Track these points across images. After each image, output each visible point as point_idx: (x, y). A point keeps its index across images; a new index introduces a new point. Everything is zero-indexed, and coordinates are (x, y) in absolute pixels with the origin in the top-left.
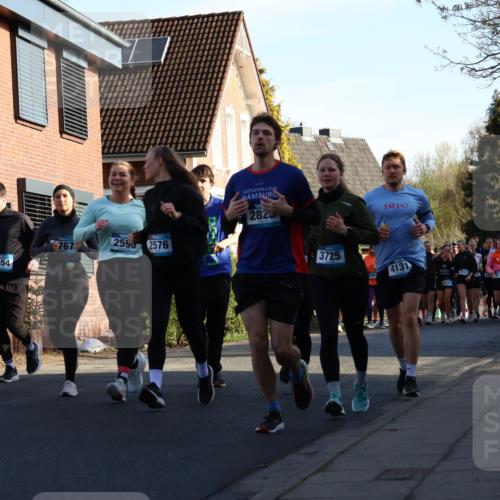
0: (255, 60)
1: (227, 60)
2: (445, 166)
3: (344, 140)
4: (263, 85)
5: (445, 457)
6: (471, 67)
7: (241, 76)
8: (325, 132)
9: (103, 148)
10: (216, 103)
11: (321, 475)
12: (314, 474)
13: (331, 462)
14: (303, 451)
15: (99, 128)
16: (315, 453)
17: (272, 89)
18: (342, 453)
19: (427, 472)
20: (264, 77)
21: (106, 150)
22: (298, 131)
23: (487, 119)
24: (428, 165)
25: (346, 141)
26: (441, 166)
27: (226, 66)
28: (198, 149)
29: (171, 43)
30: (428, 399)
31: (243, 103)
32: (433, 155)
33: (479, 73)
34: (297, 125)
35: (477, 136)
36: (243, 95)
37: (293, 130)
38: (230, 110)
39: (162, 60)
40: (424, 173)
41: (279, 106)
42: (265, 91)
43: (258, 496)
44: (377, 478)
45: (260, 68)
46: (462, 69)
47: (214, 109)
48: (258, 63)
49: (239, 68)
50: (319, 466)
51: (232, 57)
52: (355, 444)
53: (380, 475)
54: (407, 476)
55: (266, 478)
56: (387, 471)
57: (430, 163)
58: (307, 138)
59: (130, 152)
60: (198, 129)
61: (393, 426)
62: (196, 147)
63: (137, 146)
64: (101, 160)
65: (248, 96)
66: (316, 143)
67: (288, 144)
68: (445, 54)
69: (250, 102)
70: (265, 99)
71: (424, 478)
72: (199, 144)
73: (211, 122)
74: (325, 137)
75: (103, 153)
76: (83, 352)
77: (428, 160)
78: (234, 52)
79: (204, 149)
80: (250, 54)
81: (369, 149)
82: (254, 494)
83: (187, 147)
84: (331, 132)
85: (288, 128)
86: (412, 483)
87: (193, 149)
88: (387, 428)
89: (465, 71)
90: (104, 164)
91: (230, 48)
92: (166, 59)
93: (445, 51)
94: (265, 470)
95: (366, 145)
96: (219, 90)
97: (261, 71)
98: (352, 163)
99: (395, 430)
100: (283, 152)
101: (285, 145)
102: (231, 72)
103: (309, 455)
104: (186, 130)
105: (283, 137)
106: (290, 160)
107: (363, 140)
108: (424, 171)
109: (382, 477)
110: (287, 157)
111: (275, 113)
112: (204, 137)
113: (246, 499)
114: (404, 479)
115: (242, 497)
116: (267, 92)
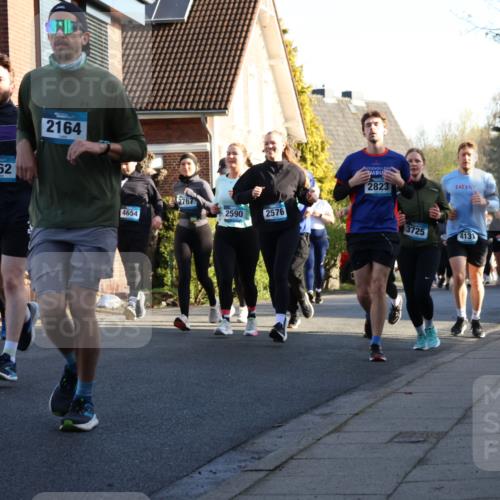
0: (278, 20)
1: (251, 20)
3: (366, 103)
4: (286, 46)
5: (459, 421)
6: (496, 32)
7: (264, 36)
8: (347, 94)
10: (239, 62)
11: (334, 436)
12: (328, 434)
13: (346, 423)
14: (317, 412)
16: (331, 413)
17: (295, 49)
18: (357, 414)
19: (441, 436)
20: (286, 36)
22: (321, 92)
24: (450, 130)
25: (369, 104)
26: (463, 132)
27: (249, 25)
28: (220, 108)
30: (444, 363)
31: (265, 63)
34: (320, 87)
36: (266, 55)
37: (315, 92)
38: (252, 70)
39: (186, 18)
41: (302, 67)
42: (288, 49)
43: (272, 454)
44: (391, 441)
45: (283, 28)
46: (487, 34)
47: (237, 68)
48: (281, 23)
49: (263, 27)
50: (333, 427)
51: (256, 16)
52: (370, 406)
53: (395, 437)
54: (421, 439)
55: (281, 437)
56: (401, 433)
57: (452, 127)
58: (329, 100)
59: (152, 109)
60: (219, 88)
61: (408, 390)
62: (217, 106)
63: (159, 103)
65: (270, 56)
66: (338, 104)
67: (310, 105)
68: (470, 19)
69: (272, 62)
70: (289, 60)
71: (438, 442)
72: (221, 102)
73: (233, 81)
74: (347, 99)
76: (100, 307)
77: (450, 125)
78: (257, 11)
79: (226, 108)
80: (274, 14)
81: (391, 113)
82: (268, 452)
83: (209, 105)
84: (353, 95)
85: (311, 90)
86: (426, 446)
87: (214, 108)
88: (402, 390)
89: (490, 35)
91: (254, 8)
92: (189, 17)
93: (470, 16)
94: (280, 429)
95: (388, 108)
96: (242, 50)
97: (285, 32)
99: (410, 393)
100: (304, 113)
101: (307, 106)
102: (255, 31)
103: (325, 415)
104: (208, 88)
105: (305, 98)
106: (311, 122)
107: (385, 104)
108: (446, 136)
109: (396, 440)
110: (308, 118)
111: (298, 74)
112: (226, 97)
113: (259, 458)
114: (418, 442)
115: (256, 456)
116: (290, 52)
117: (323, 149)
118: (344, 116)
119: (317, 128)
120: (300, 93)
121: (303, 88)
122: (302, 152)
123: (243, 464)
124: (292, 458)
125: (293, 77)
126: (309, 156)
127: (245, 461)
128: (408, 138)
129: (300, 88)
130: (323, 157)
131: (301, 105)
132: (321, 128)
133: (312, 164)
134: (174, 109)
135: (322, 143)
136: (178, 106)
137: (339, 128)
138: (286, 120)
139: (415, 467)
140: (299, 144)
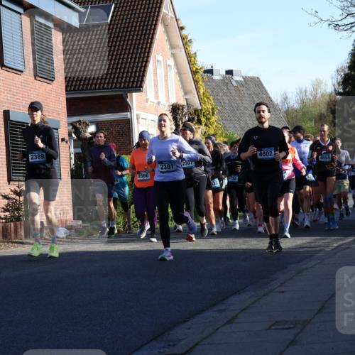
0: (177, 20)
1: (157, 20)
2: (319, 96)
3: (244, 78)
4: (183, 39)
5: (319, 311)
6: (336, 23)
7: (167, 32)
8: (230, 72)
9: (67, 87)
10: (149, 52)
11: (228, 326)
12: (222, 326)
13: (236, 316)
14: (216, 308)
15: (63, 72)
16: (225, 310)
17: (190, 41)
18: (244, 309)
19: (309, 322)
20: (184, 32)
21: (68, 89)
22: (210, 71)
23: (349, 61)
24: (306, 96)
25: (245, 79)
26: (315, 96)
27: (156, 25)
28: (137, 87)
29: (115, 8)
30: (306, 269)
31: (169, 52)
32: (310, 88)
33: (342, 28)
34: (209, 68)
35: (342, 74)
36: (169, 47)
37: (206, 72)
38: (159, 57)
39: (109, 21)
40: (303, 102)
41: (195, 54)
42: (185, 42)
43: (182, 342)
44: (269, 328)
45: (181, 25)
46: (329, 25)
47: (148, 57)
48: (179, 22)
49: (166, 26)
50: (225, 321)
51: (160, 18)
52: (253, 303)
53: (273, 325)
54: (292, 326)
55: (189, 329)
56: (276, 323)
57: (308, 94)
58: (216, 77)
59: (86, 89)
60: (136, 72)
61: (282, 289)
62: (134, 85)
63: (91, 85)
64: (65, 96)
65: (172, 47)
66: (223, 80)
67: (203, 82)
68: (317, 14)
69: (174, 51)
70: (185, 49)
71: (304, 327)
72: (137, 82)
73: (146, 66)
74: (230, 76)
75: (66, 91)
77: (306, 92)
78: (161, 14)
79: (141, 87)
80: (173, 16)
81: (262, 85)
82: (180, 340)
83: (128, 85)
84: (234, 73)
85: (202, 70)
86: (295, 331)
87: (132, 87)
88: (277, 290)
89: (331, 26)
90: (67, 99)
91: (159, 12)
92: (111, 21)
93: (317, 12)
94: (189, 323)
95: (260, 81)
96: (151, 43)
97: (182, 28)
98: (250, 94)
99: (283, 292)
100: (199, 88)
101: (200, 82)
102: (160, 29)
103: (221, 311)
104: (128, 72)
105: (199, 76)
106: (204, 94)
107: (258, 78)
108: (303, 100)
109: (273, 327)
110: (202, 92)
111: (193, 59)
112: (140, 78)
113: (174, 345)
114: (290, 328)
115: (171, 343)
116: (186, 43)
117: (213, 114)
118: (228, 89)
119: (208, 98)
120: (194, 73)
121: (197, 69)
122: (198, 116)
123: (162, 350)
124: (197, 344)
125: (189, 62)
126: (203, 119)
127: (164, 347)
128: (276, 103)
129: (194, 69)
130: (213, 119)
131: (196, 82)
132: (211, 98)
133: (206, 125)
134: (103, 88)
135: (213, 109)
136: (106, 86)
137: (225, 98)
138: (186, 93)
139: (287, 347)
140: (196, 111)
